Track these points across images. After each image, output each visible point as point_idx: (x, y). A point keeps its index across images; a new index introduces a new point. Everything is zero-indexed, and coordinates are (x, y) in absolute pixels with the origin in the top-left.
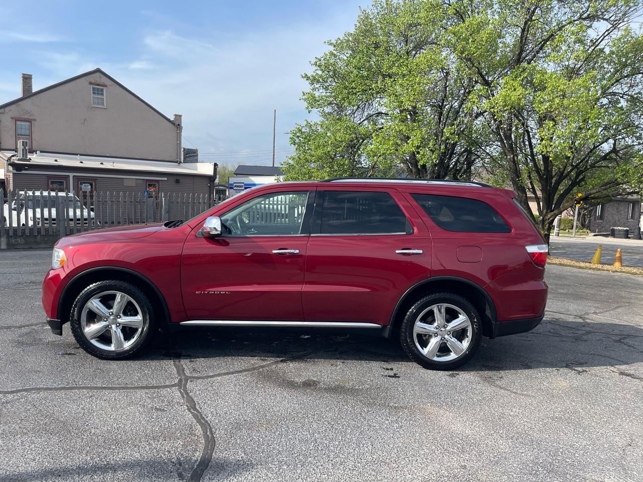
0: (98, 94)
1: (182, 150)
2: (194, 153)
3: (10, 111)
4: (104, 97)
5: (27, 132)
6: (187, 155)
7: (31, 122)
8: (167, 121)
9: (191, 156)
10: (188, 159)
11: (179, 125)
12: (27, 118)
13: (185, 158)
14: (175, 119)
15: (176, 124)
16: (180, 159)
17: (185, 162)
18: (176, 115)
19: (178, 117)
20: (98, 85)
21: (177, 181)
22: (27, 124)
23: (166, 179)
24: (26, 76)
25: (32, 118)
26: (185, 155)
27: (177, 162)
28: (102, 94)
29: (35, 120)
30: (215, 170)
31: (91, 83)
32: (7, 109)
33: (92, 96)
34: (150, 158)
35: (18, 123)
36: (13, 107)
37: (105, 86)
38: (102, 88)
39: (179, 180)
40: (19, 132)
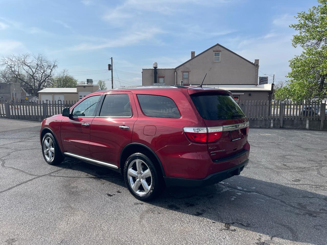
0: (217, 56)
1: (259, 78)
2: (265, 79)
3: (181, 68)
4: (220, 57)
5: (187, 77)
6: (262, 81)
7: (189, 72)
8: (250, 64)
9: (264, 81)
10: (262, 83)
11: (257, 65)
12: (188, 71)
13: (260, 82)
14: (255, 62)
15: (256, 65)
16: (257, 83)
17: (260, 84)
18: (255, 60)
19: (257, 61)
20: (217, 51)
21: (250, 95)
22: (187, 73)
23: (243, 94)
24: (193, 52)
25: (189, 70)
26: (260, 80)
27: (255, 85)
28: (219, 55)
29: (190, 71)
30: (272, 87)
31: (214, 51)
32: (180, 68)
33: (214, 57)
34: (241, 84)
35: (184, 73)
36: (182, 67)
37: (220, 51)
38: (219, 52)
39: (251, 94)
40: (184, 77)
